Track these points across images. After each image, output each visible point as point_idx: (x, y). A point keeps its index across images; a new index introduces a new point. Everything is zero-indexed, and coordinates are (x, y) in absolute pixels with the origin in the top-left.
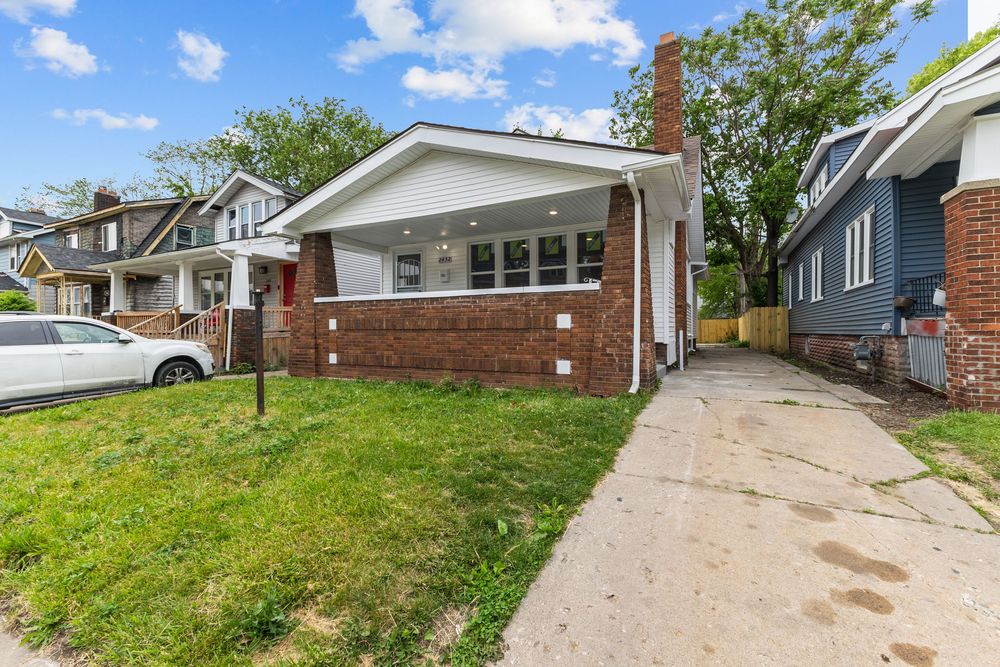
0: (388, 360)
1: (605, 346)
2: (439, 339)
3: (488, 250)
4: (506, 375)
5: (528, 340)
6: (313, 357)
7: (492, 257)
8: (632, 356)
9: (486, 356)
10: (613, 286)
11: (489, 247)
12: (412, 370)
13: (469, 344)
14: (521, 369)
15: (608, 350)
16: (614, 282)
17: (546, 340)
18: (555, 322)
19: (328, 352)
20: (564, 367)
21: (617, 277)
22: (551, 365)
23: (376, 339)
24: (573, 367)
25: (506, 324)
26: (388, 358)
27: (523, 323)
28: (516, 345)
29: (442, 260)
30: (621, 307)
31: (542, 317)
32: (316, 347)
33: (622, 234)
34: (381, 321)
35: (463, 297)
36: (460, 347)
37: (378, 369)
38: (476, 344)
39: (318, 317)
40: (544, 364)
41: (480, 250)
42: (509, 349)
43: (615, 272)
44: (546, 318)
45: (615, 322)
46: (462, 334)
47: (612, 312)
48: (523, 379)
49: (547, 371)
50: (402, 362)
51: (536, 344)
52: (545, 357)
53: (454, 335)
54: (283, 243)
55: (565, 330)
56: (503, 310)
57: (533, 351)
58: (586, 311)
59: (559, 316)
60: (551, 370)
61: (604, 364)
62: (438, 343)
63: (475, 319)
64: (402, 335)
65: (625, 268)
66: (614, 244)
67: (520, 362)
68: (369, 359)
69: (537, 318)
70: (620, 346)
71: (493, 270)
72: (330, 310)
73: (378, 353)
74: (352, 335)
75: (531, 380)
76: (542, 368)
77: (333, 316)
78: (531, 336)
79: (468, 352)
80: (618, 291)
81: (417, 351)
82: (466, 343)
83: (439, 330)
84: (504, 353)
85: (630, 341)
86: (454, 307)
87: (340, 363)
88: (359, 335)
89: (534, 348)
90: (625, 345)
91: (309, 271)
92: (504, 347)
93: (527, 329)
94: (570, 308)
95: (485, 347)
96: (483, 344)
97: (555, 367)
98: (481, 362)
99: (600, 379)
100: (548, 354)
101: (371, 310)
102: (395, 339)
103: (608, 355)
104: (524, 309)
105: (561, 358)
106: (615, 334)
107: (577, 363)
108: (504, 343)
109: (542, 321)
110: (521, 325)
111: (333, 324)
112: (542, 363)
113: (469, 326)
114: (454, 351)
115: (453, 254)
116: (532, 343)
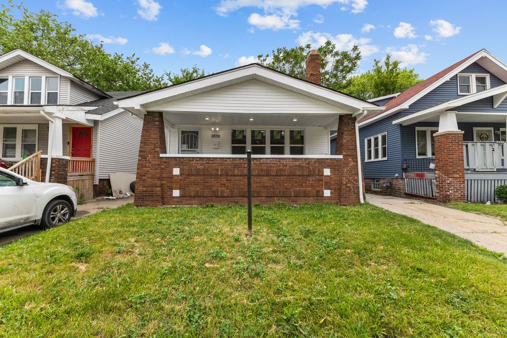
0: (221, 193)
1: (347, 183)
2: (258, 180)
3: (242, 133)
4: (297, 198)
5: (309, 181)
6: (159, 193)
7: (245, 137)
8: (358, 187)
9: (286, 189)
10: (348, 157)
11: (242, 132)
12: (240, 198)
13: (276, 183)
14: (306, 195)
15: (348, 185)
16: (349, 155)
17: (318, 181)
18: (323, 172)
19: (171, 189)
20: (327, 193)
21: (350, 153)
22: (321, 192)
23: (213, 181)
24: (331, 193)
25: (298, 173)
26: (222, 192)
27: (307, 172)
28: (303, 183)
29: (213, 136)
30: (352, 166)
31: (317, 170)
32: (162, 186)
33: (350, 135)
34: (217, 170)
35: (272, 158)
36: (270, 185)
37: (213, 198)
38: (280, 183)
39: (163, 167)
40: (318, 192)
41: (237, 133)
42: (299, 185)
43: (348, 151)
44: (319, 170)
45: (350, 172)
46: (272, 178)
47: (348, 168)
48: (306, 200)
49: (319, 195)
50: (232, 194)
51: (313, 182)
52: (318, 189)
53: (268, 178)
54: (84, 112)
55: (328, 176)
56: (296, 166)
57: (312, 186)
58: (336, 167)
59: (324, 169)
60: (321, 194)
61: (347, 191)
62: (257, 183)
63: (281, 170)
64: (232, 178)
65: (352, 149)
66: (347, 139)
67: (305, 191)
68: (207, 192)
69: (314, 171)
70: (353, 183)
71: (245, 144)
72: (174, 162)
73: (214, 189)
74: (193, 178)
75: (311, 200)
76: (317, 194)
77: (176, 166)
78: (311, 179)
79: (275, 187)
80: (350, 159)
81: (242, 187)
82: (274, 182)
83: (258, 175)
84: (296, 187)
85: (357, 181)
86: (267, 163)
87: (182, 196)
88: (199, 178)
89: (312, 184)
90: (355, 182)
91: (153, 136)
92: (296, 185)
93: (309, 176)
94: (329, 166)
95: (286, 184)
96: (285, 183)
97: (323, 193)
98: (283, 192)
99: (346, 198)
100: (319, 187)
101: (209, 163)
102: (227, 180)
103: (348, 187)
104: (307, 165)
105: (326, 189)
106: (351, 178)
107: (333, 191)
108: (296, 182)
109: (317, 172)
110: (306, 173)
111: (176, 171)
112: (317, 191)
113: (277, 173)
114: (267, 187)
115: (221, 133)
116: (311, 182)
